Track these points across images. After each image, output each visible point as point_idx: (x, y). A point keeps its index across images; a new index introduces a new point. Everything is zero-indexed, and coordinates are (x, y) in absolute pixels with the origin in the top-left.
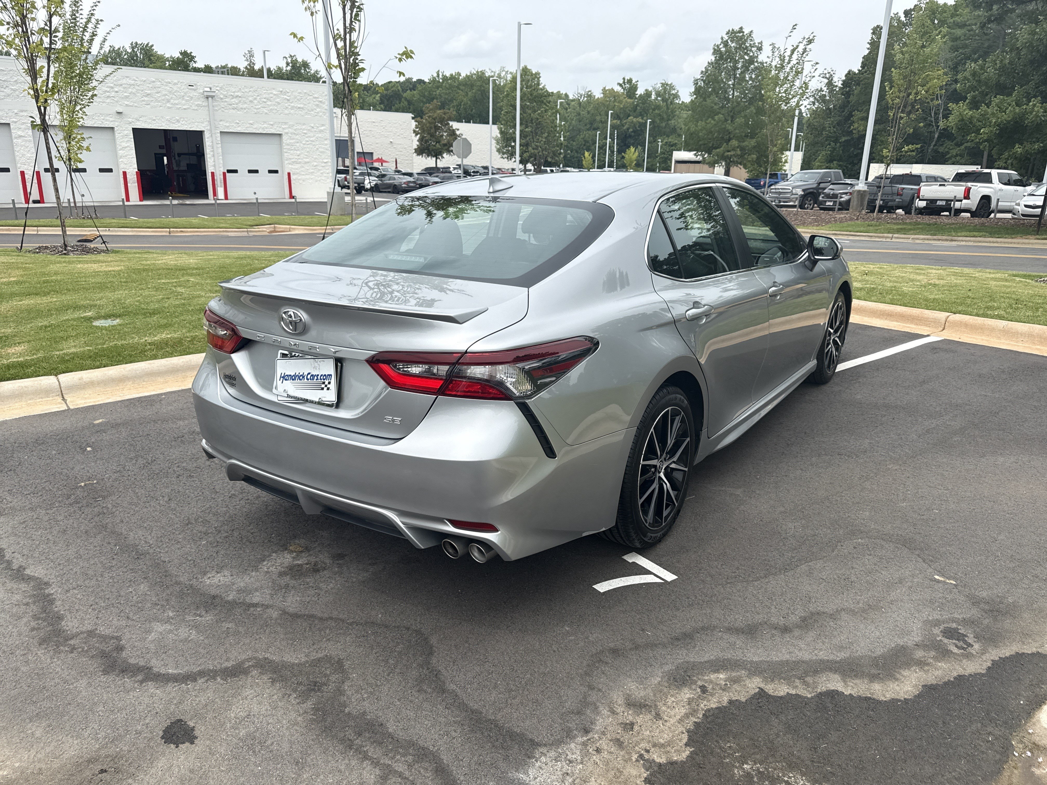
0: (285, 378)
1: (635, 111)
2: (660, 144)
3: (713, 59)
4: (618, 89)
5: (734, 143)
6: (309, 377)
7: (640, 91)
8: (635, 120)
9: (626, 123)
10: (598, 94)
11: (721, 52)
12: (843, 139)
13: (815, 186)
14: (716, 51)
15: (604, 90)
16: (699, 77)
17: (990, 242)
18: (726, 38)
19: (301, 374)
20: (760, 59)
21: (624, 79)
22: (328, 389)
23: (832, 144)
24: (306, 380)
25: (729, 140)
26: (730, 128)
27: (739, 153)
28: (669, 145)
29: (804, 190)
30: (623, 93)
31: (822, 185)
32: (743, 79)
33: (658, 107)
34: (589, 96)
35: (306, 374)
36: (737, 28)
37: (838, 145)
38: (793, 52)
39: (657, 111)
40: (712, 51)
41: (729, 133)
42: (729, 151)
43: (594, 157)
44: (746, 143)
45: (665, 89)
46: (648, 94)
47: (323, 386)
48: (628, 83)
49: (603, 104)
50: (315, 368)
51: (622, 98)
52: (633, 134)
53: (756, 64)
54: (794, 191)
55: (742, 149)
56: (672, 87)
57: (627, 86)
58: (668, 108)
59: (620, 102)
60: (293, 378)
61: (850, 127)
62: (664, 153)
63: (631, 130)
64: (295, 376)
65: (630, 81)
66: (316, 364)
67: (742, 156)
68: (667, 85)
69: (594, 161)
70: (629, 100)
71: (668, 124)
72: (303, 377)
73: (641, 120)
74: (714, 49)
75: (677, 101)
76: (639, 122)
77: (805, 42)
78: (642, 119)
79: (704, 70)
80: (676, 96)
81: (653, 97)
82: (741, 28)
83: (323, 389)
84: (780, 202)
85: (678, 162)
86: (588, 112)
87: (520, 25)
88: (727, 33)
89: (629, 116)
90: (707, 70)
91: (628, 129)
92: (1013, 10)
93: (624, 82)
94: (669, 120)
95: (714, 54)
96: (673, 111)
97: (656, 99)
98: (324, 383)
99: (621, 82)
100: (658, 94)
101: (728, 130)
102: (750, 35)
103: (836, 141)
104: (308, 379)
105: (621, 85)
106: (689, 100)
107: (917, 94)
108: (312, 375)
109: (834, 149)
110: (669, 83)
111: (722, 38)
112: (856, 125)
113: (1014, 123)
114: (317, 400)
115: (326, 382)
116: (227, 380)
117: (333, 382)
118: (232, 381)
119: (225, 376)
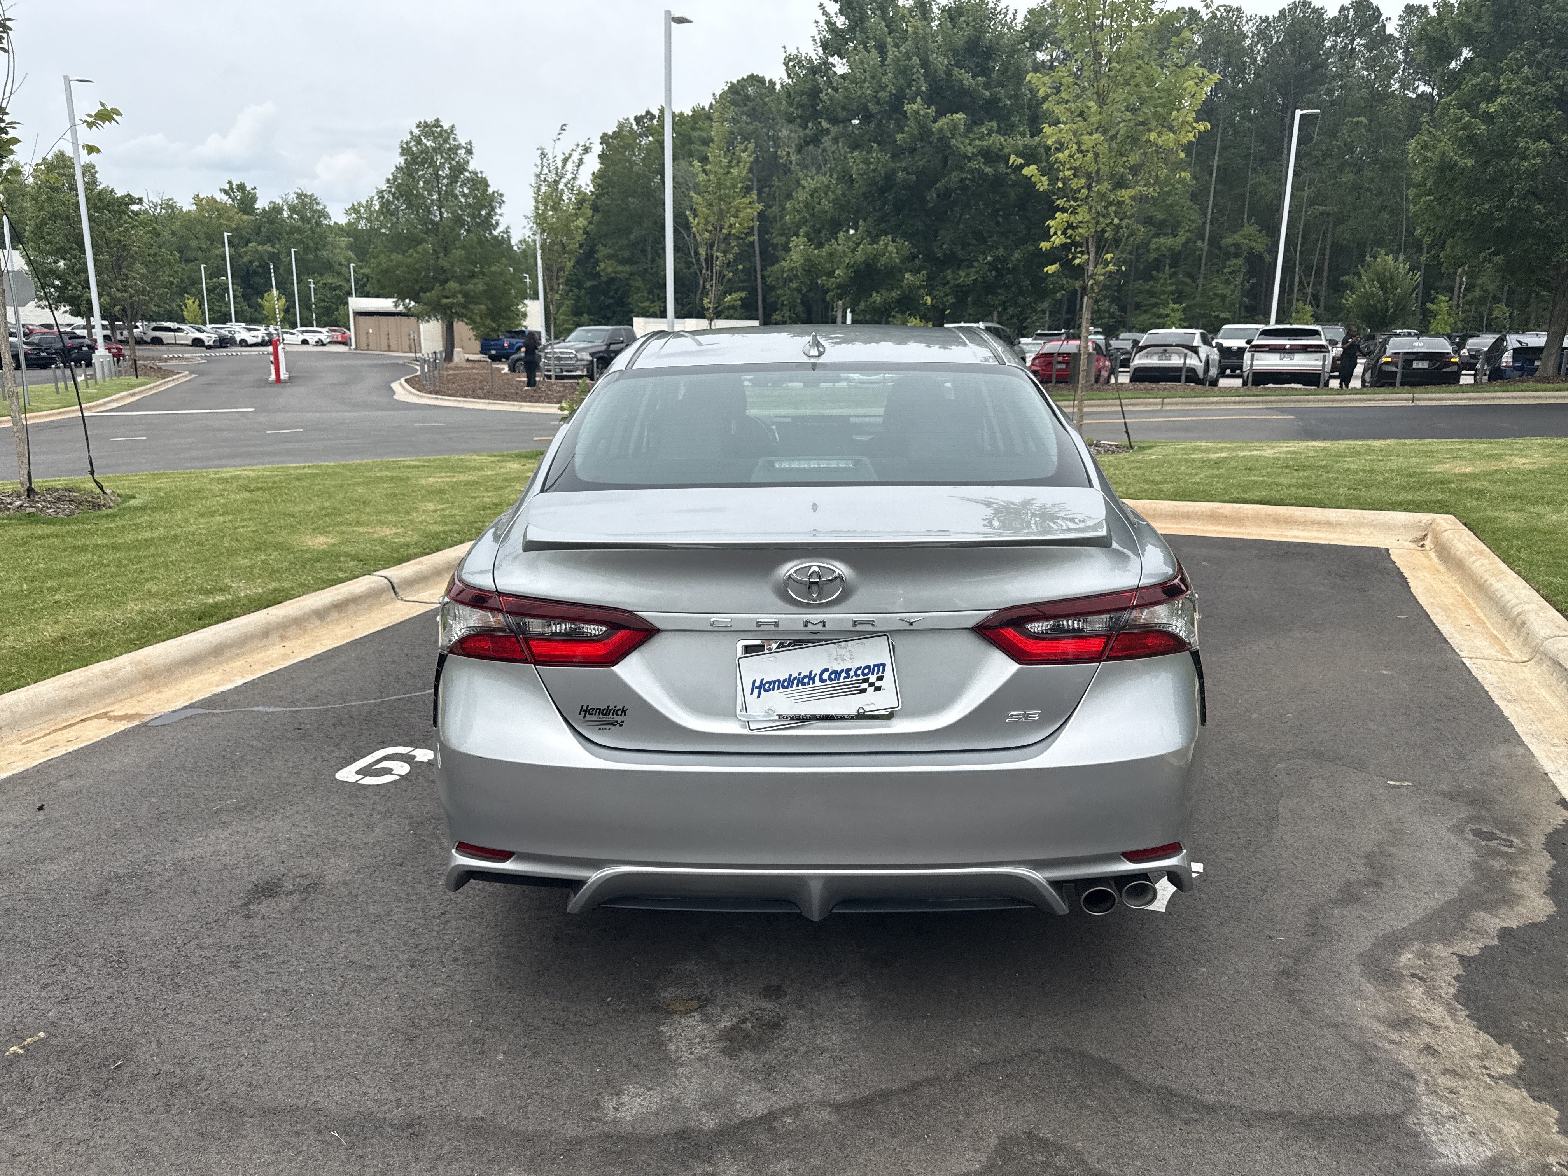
1: (258, 234)
2: (312, 286)
3: (403, 162)
4: (222, 198)
5: (453, 285)
7: (262, 204)
8: (260, 248)
9: (246, 253)
10: (186, 205)
11: (413, 153)
12: (589, 284)
13: (604, 348)
14: (405, 150)
15: (197, 200)
16: (384, 188)
18: (417, 132)
20: (471, 167)
21: (230, 183)
23: (576, 290)
24: (818, 683)
25: (446, 281)
26: (444, 263)
27: (461, 300)
28: (330, 288)
29: (592, 354)
30: (232, 206)
31: (613, 347)
32: (451, 193)
33: (298, 230)
34: (170, 206)
36: (430, 120)
37: (583, 291)
38: (565, 161)
39: (296, 236)
40: (400, 150)
41: (445, 271)
42: (447, 298)
43: (201, 305)
44: (471, 286)
45: (303, 203)
46: (276, 210)
48: (238, 190)
49: (200, 222)
50: (839, 658)
51: (231, 213)
52: (260, 270)
53: (467, 174)
54: (579, 356)
55: (466, 295)
56: (313, 200)
57: (238, 195)
58: (313, 232)
59: (230, 219)
61: (594, 268)
62: (324, 301)
63: (256, 264)
65: (241, 187)
66: (842, 652)
67: (465, 306)
68: (306, 196)
69: (204, 313)
70: (245, 217)
71: (317, 256)
73: (271, 249)
74: (402, 147)
75: (326, 222)
76: (268, 252)
77: (580, 150)
78: (273, 246)
79: (391, 177)
80: (323, 214)
81: (286, 214)
82: (437, 120)
83: (864, 691)
84: (562, 371)
85: (358, 314)
86: (174, 233)
87: (67, 81)
88: (418, 126)
89: (248, 242)
90: (395, 179)
91: (251, 262)
92: (828, 131)
93: (231, 188)
94: (317, 249)
95: (402, 154)
96: (322, 237)
97: (291, 217)
99: (227, 187)
100: (293, 209)
101: (442, 267)
102: (452, 131)
103: (580, 286)
105: (226, 192)
106: (346, 221)
107: (731, 226)
108: (835, 672)
109: (579, 297)
110: (309, 193)
111: (411, 133)
112: (602, 265)
113: (868, 265)
114: (853, 712)
115: (872, 678)
116: (594, 718)
117: (888, 674)
118: (610, 717)
119: (587, 711)
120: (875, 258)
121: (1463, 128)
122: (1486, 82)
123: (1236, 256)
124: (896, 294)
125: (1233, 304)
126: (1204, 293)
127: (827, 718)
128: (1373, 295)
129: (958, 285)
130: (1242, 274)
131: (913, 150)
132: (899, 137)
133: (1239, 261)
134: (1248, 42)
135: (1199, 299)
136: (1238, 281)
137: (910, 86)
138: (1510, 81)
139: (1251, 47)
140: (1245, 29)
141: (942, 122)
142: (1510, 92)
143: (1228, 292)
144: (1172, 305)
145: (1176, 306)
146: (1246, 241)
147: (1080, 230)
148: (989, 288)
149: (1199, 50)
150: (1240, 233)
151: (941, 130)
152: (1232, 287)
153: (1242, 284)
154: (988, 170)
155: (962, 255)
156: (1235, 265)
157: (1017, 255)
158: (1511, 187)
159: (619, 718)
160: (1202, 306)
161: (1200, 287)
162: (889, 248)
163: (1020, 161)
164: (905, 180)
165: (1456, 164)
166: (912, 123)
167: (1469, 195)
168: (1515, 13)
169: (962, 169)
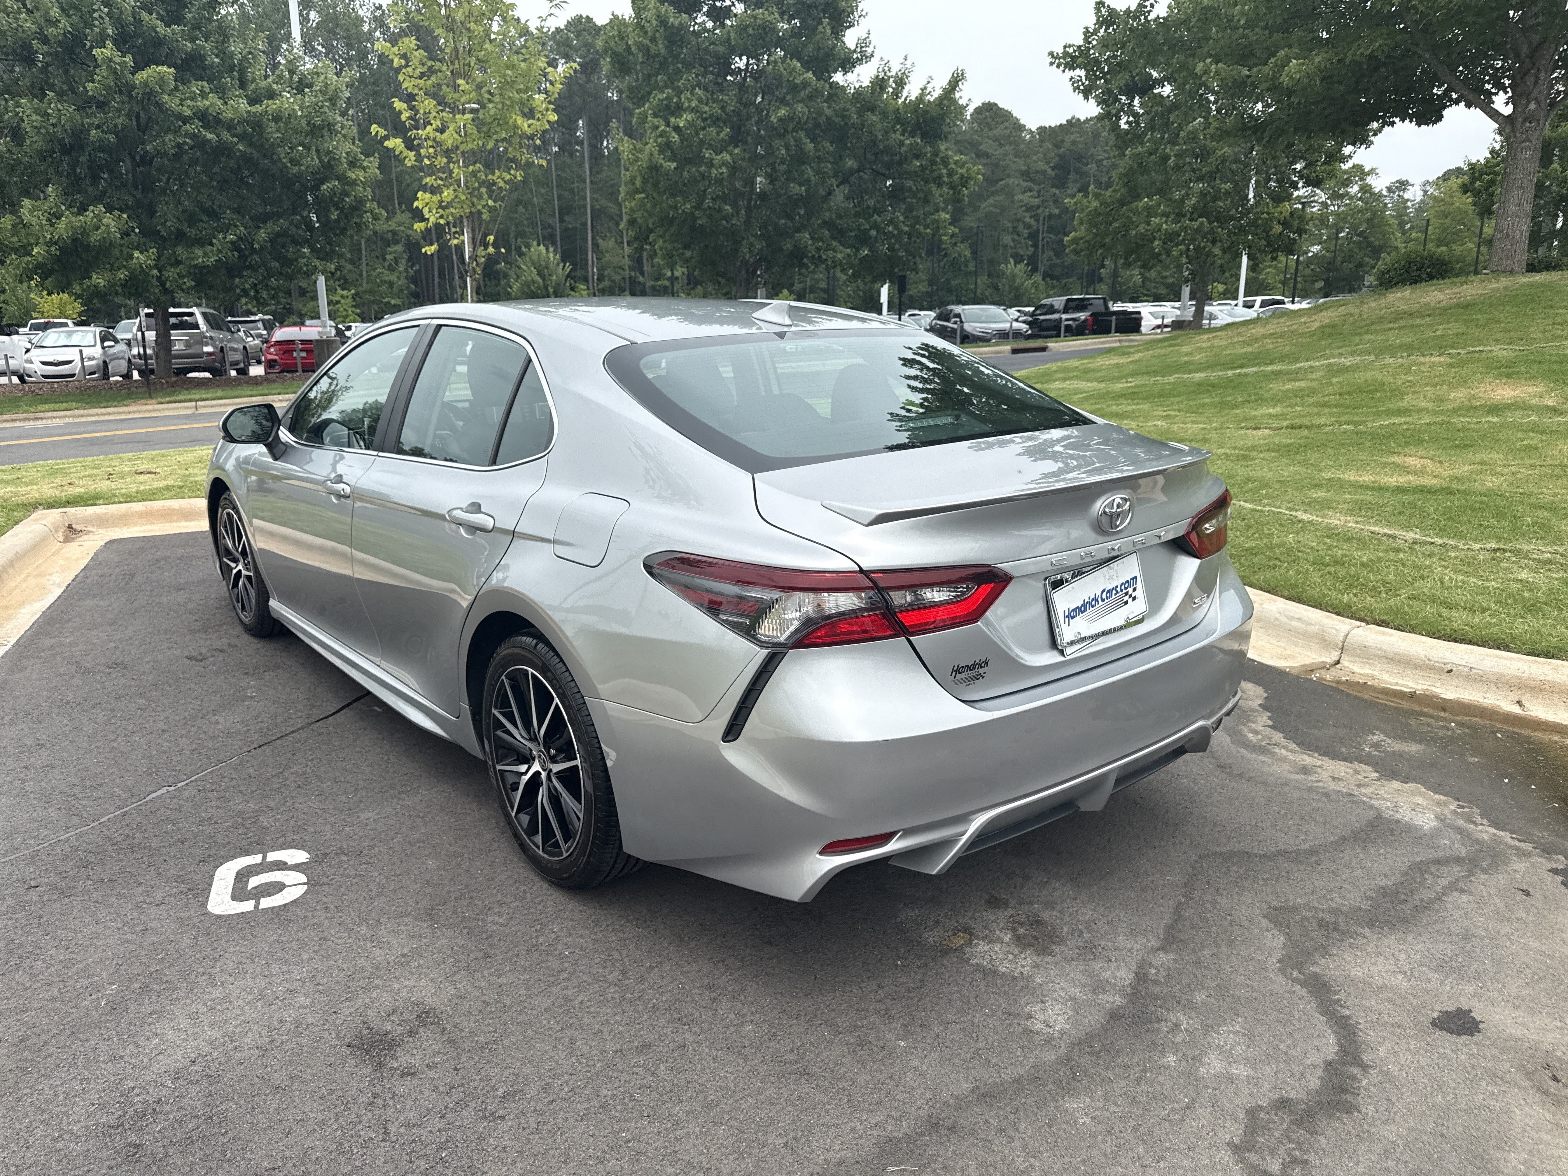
0: (1070, 615)
6: (1104, 596)
17: (97, 415)
19: (1092, 597)
22: (1134, 599)
24: (1101, 603)
35: (1099, 593)
47: (1126, 598)
50: (1111, 578)
60: (1081, 609)
64: (1084, 605)
66: (1112, 572)
72: (1097, 600)
83: (1126, 603)
98: (1127, 594)
104: (1103, 600)
108: (1109, 591)
113: (74, 240)
114: (1121, 622)
115: (1130, 590)
116: (963, 676)
117: (1139, 585)
118: (975, 672)
119: (957, 671)
120: (85, 232)
121: (661, 136)
122: (669, 98)
123: (397, 242)
124: (122, 275)
125: (401, 291)
126: (369, 280)
127: (1104, 634)
128: (534, 282)
129: (196, 266)
130: (404, 262)
131: (102, 105)
132: (89, 86)
133: (399, 248)
134: (366, 28)
135: (365, 286)
136: (401, 268)
137: (88, 24)
138: (690, 101)
139: (370, 32)
140: (361, 13)
141: (143, 75)
142: (692, 110)
143: (393, 278)
144: (339, 291)
145: (345, 293)
146: (402, 228)
147: (453, 210)
148: (231, 270)
149: (317, 28)
150: (395, 220)
151: (146, 84)
152: (396, 273)
153: (406, 270)
154: (210, 136)
155: (191, 232)
156: (395, 252)
157: (262, 234)
158: (705, 191)
159: (981, 671)
160: (370, 292)
161: (364, 273)
162: (105, 221)
163: (383, 132)
164: (101, 140)
165: (662, 166)
166: (103, 71)
167: (673, 195)
168: (681, 40)
169: (176, 132)
